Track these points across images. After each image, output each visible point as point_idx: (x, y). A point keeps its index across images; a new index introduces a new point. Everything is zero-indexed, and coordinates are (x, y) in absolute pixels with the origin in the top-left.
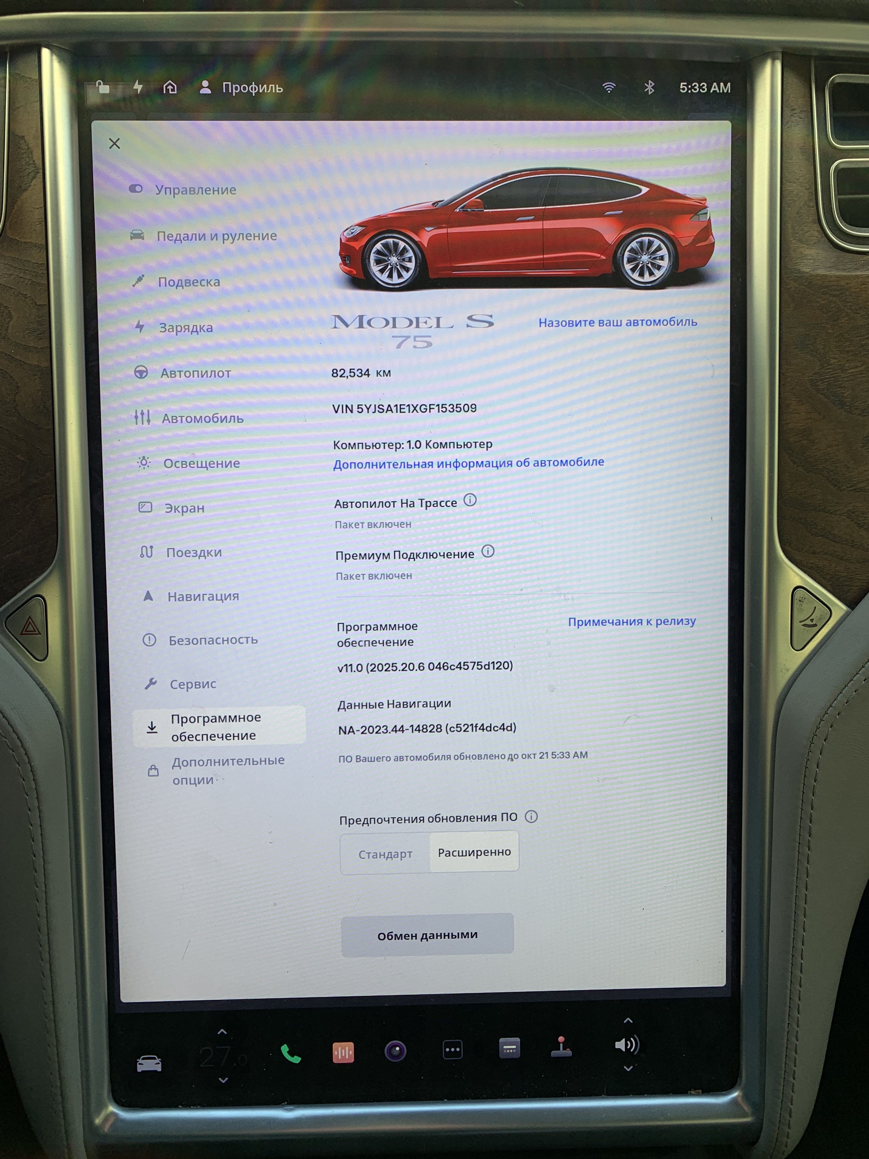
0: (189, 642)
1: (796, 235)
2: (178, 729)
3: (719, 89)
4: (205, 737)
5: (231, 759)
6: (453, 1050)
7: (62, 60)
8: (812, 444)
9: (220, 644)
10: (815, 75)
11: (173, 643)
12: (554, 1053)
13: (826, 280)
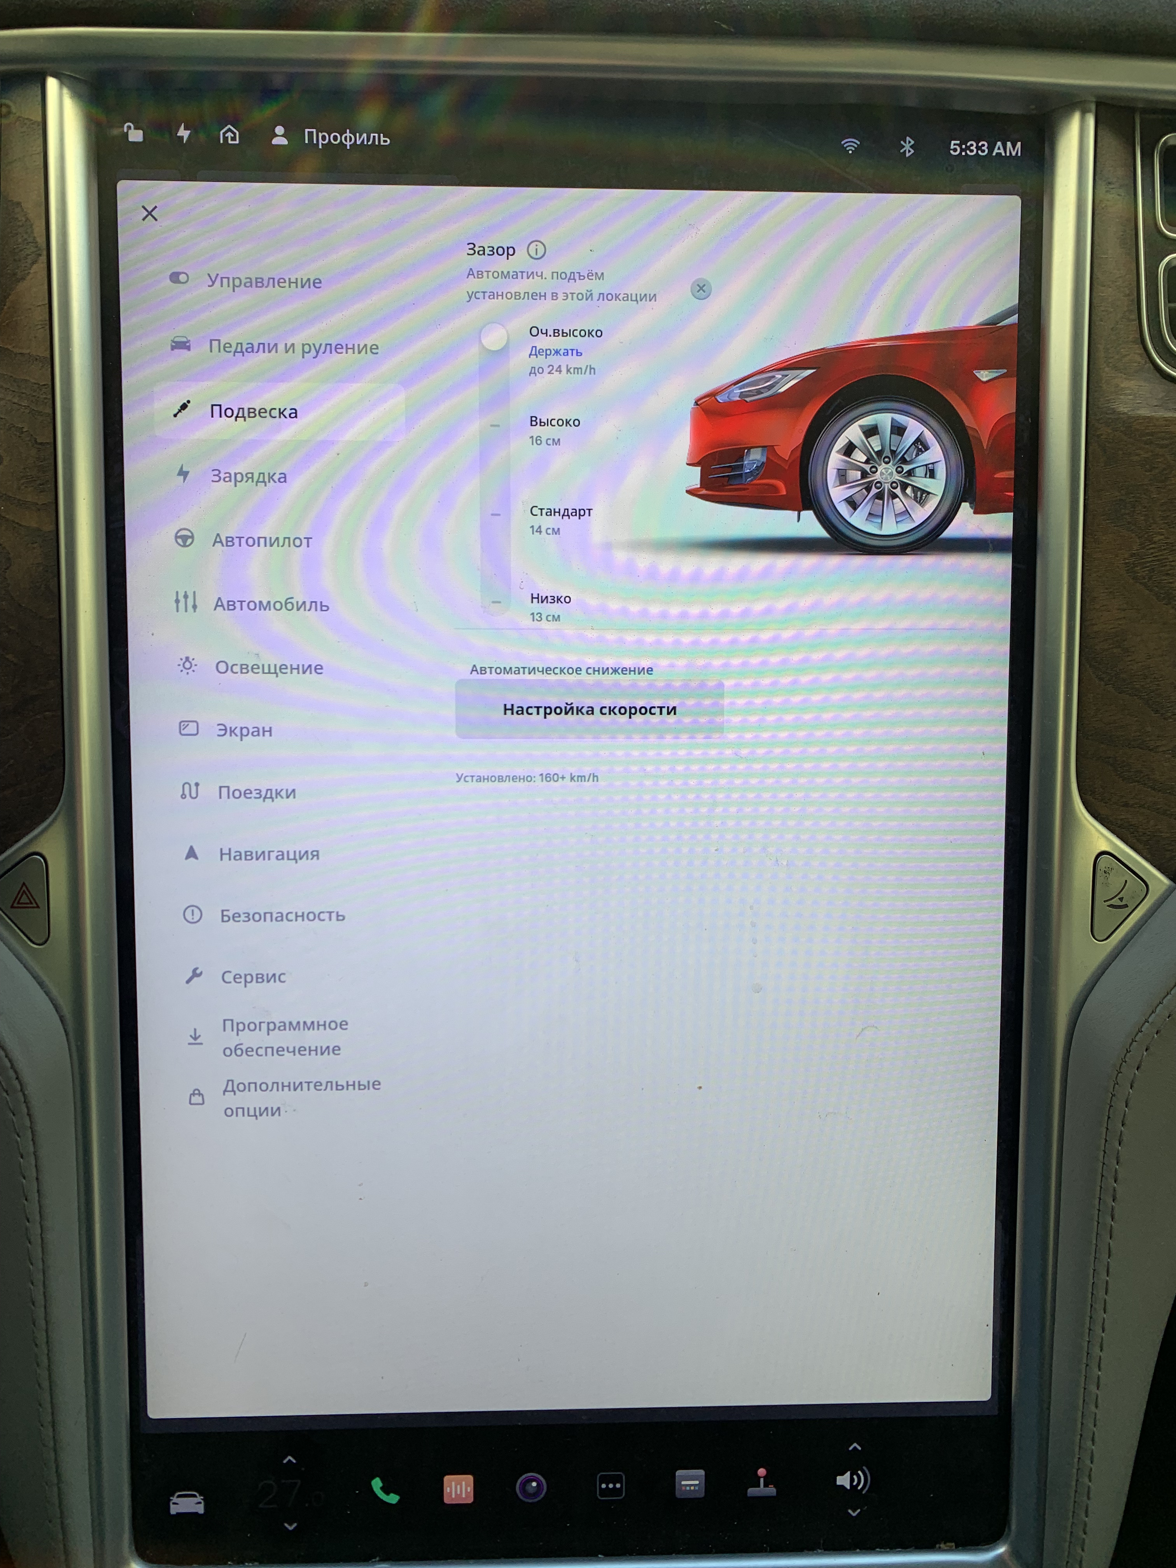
0: (249, 917)
1: (1110, 361)
2: (232, 1039)
3: (1005, 152)
4: (269, 1050)
5: (305, 1082)
6: (611, 1486)
7: (77, 95)
8: (1126, 654)
9: (292, 921)
10: (1141, 133)
11: (226, 919)
12: (752, 1491)
13: (1151, 425)
